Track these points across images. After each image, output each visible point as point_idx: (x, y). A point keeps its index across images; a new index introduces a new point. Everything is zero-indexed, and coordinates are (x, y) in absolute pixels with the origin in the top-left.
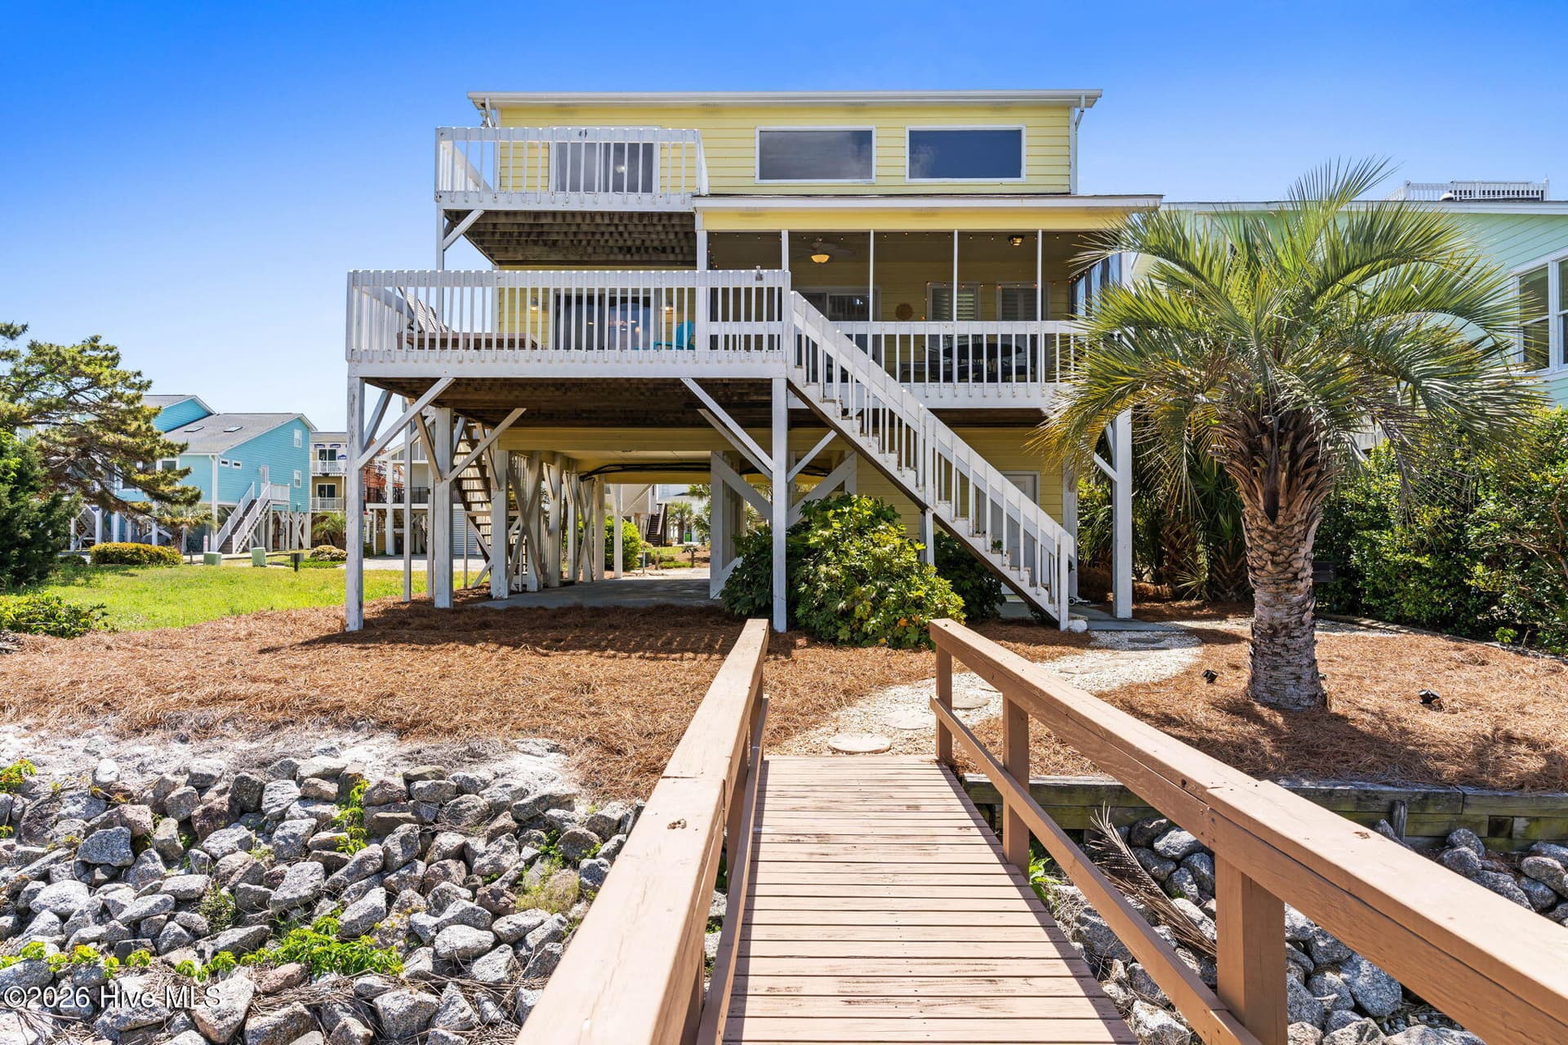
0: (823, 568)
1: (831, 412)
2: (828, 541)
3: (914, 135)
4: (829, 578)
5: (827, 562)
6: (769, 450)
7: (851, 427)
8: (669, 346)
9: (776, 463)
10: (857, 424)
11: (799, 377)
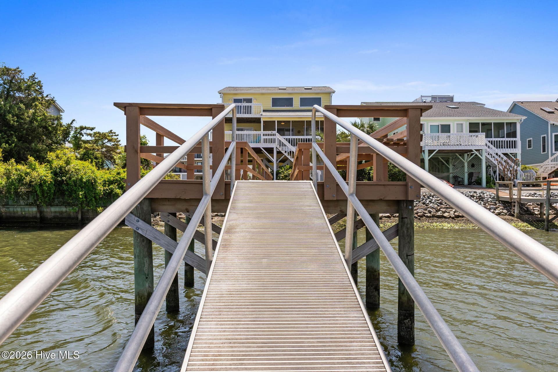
0: (281, 175)
1: (283, 152)
2: (282, 171)
3: (301, 98)
4: (282, 177)
5: (282, 174)
6: (273, 158)
7: (286, 154)
8: (257, 143)
9: (274, 160)
10: (287, 154)
11: (278, 147)
